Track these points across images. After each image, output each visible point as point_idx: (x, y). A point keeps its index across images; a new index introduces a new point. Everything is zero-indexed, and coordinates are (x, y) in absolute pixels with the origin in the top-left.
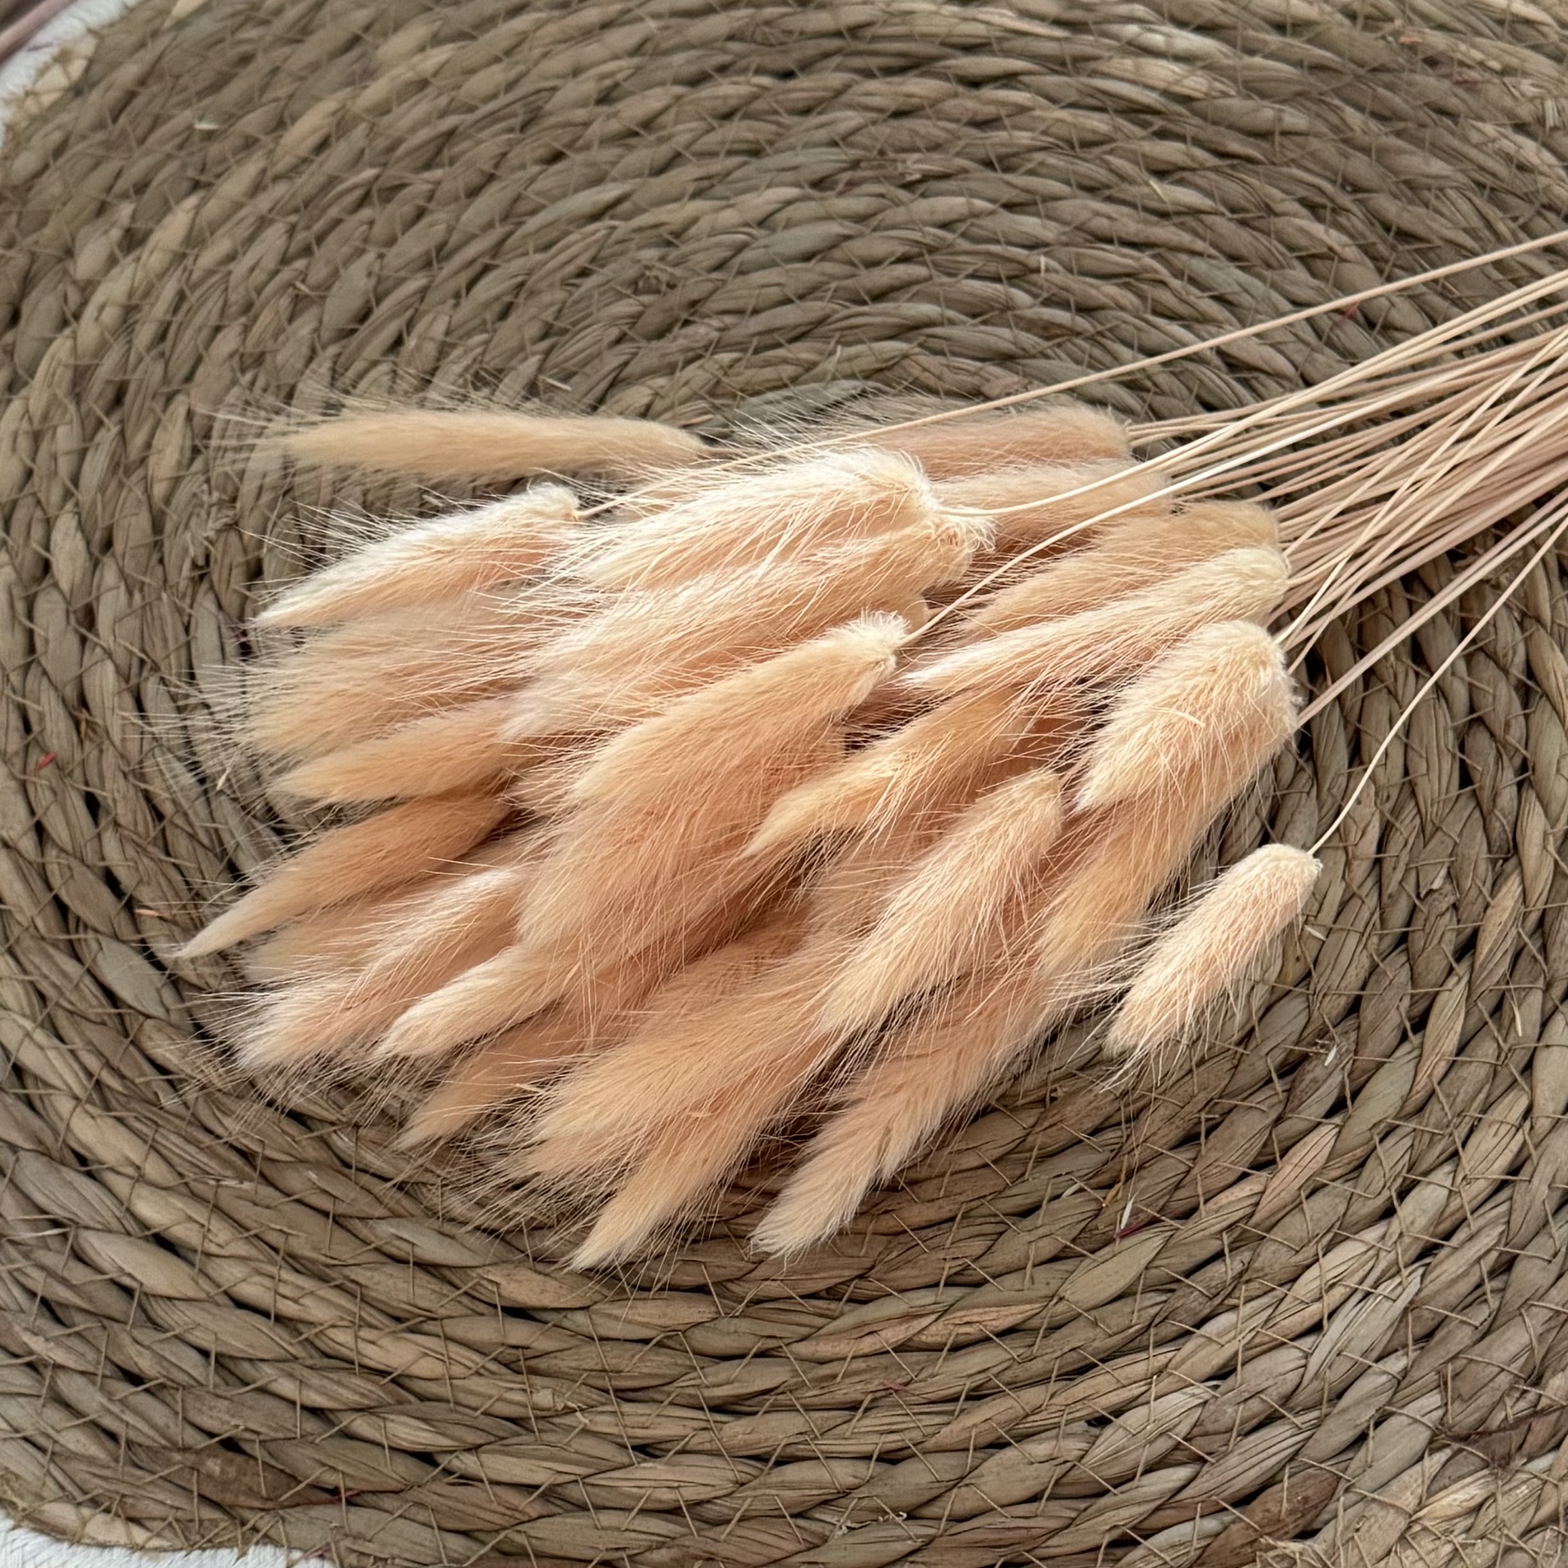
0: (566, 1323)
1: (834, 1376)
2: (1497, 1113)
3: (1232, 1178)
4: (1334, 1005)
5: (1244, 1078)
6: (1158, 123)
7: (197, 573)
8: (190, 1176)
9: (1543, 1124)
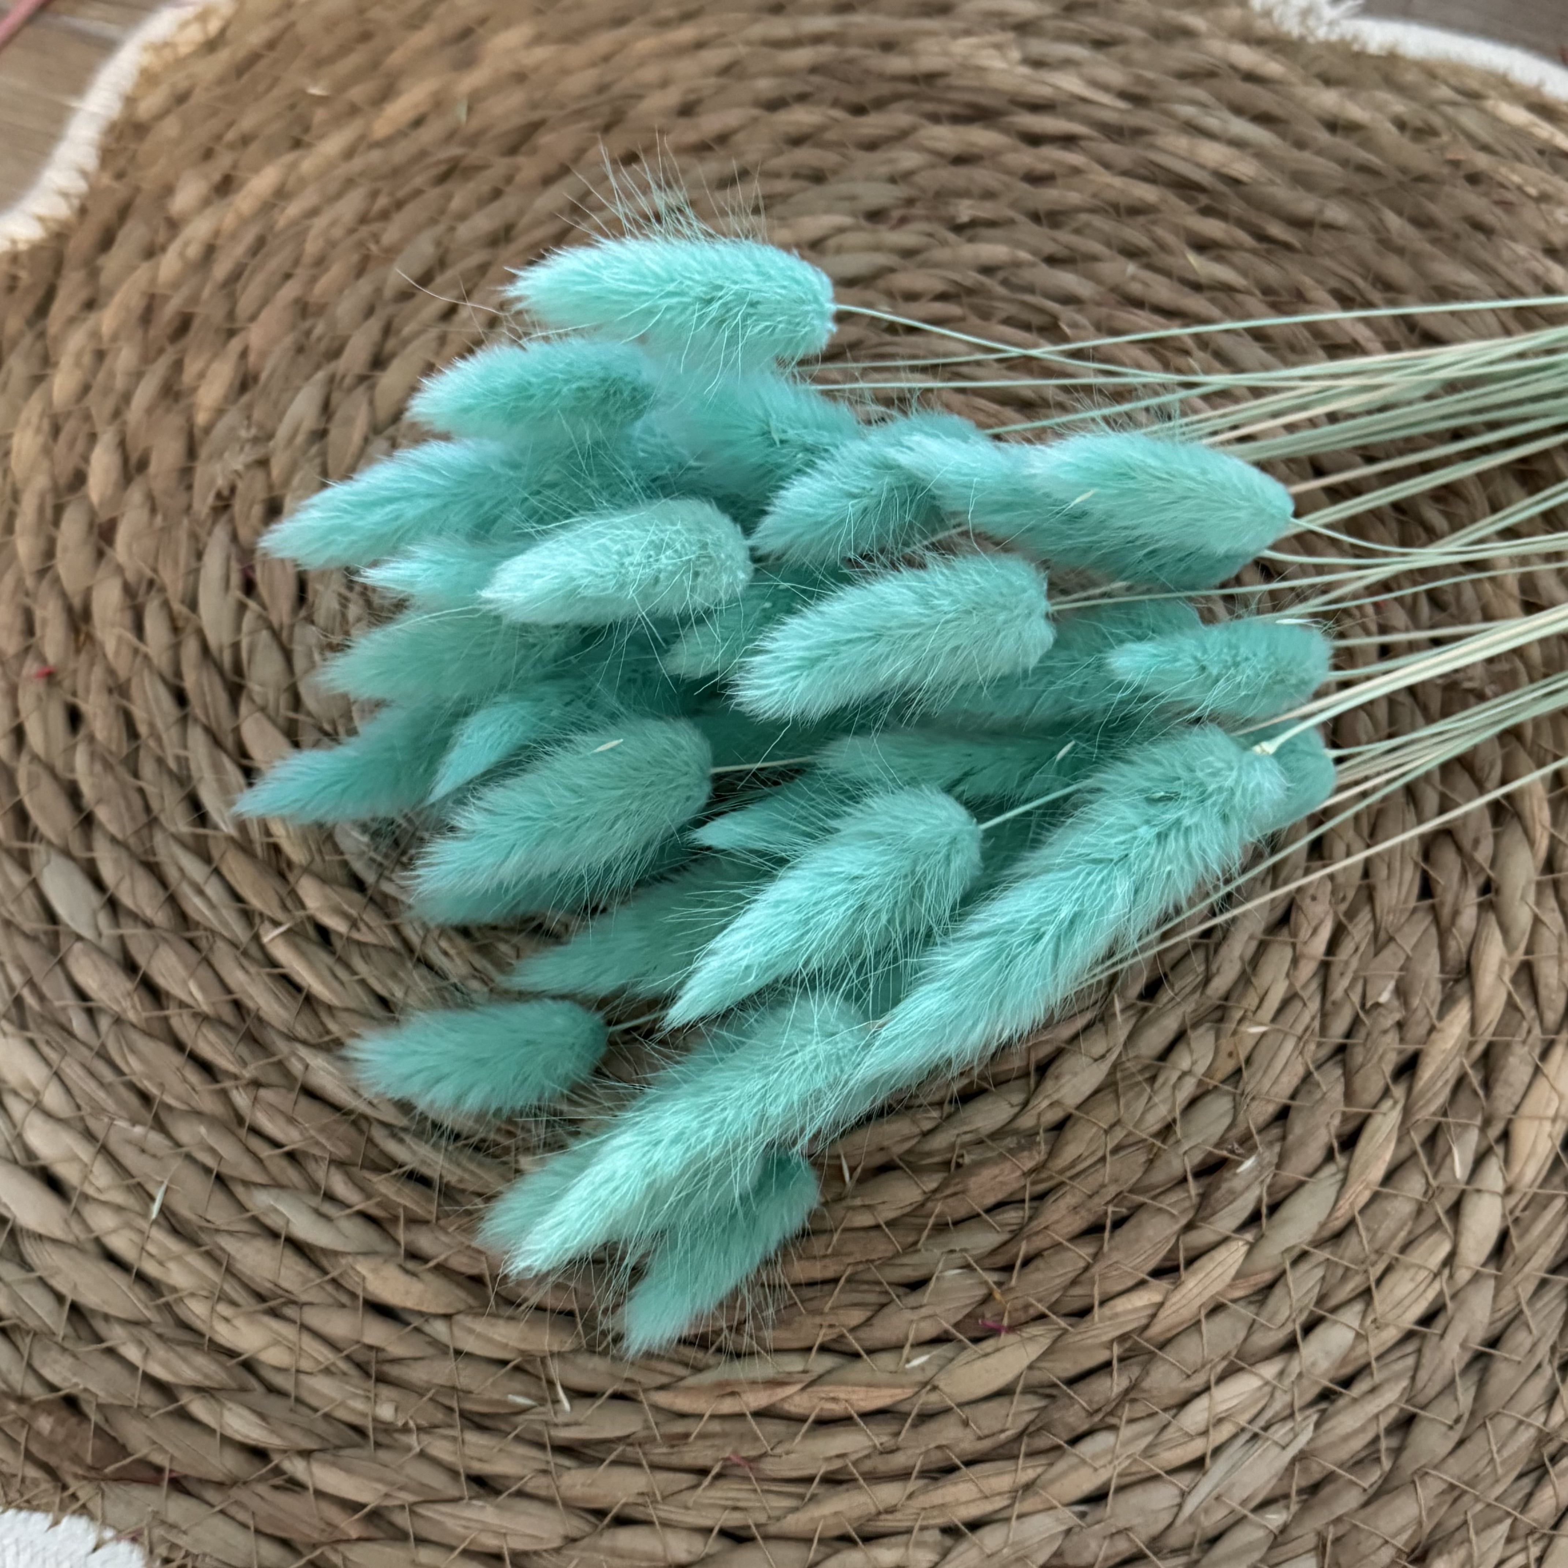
0: (427, 1328)
1: (686, 1436)
2: (1415, 1256)
3: (1130, 1283)
4: (1262, 1111)
5: (1159, 1176)
6: (1204, 200)
7: (220, 503)
8: (86, 1110)
9: (1463, 1275)
